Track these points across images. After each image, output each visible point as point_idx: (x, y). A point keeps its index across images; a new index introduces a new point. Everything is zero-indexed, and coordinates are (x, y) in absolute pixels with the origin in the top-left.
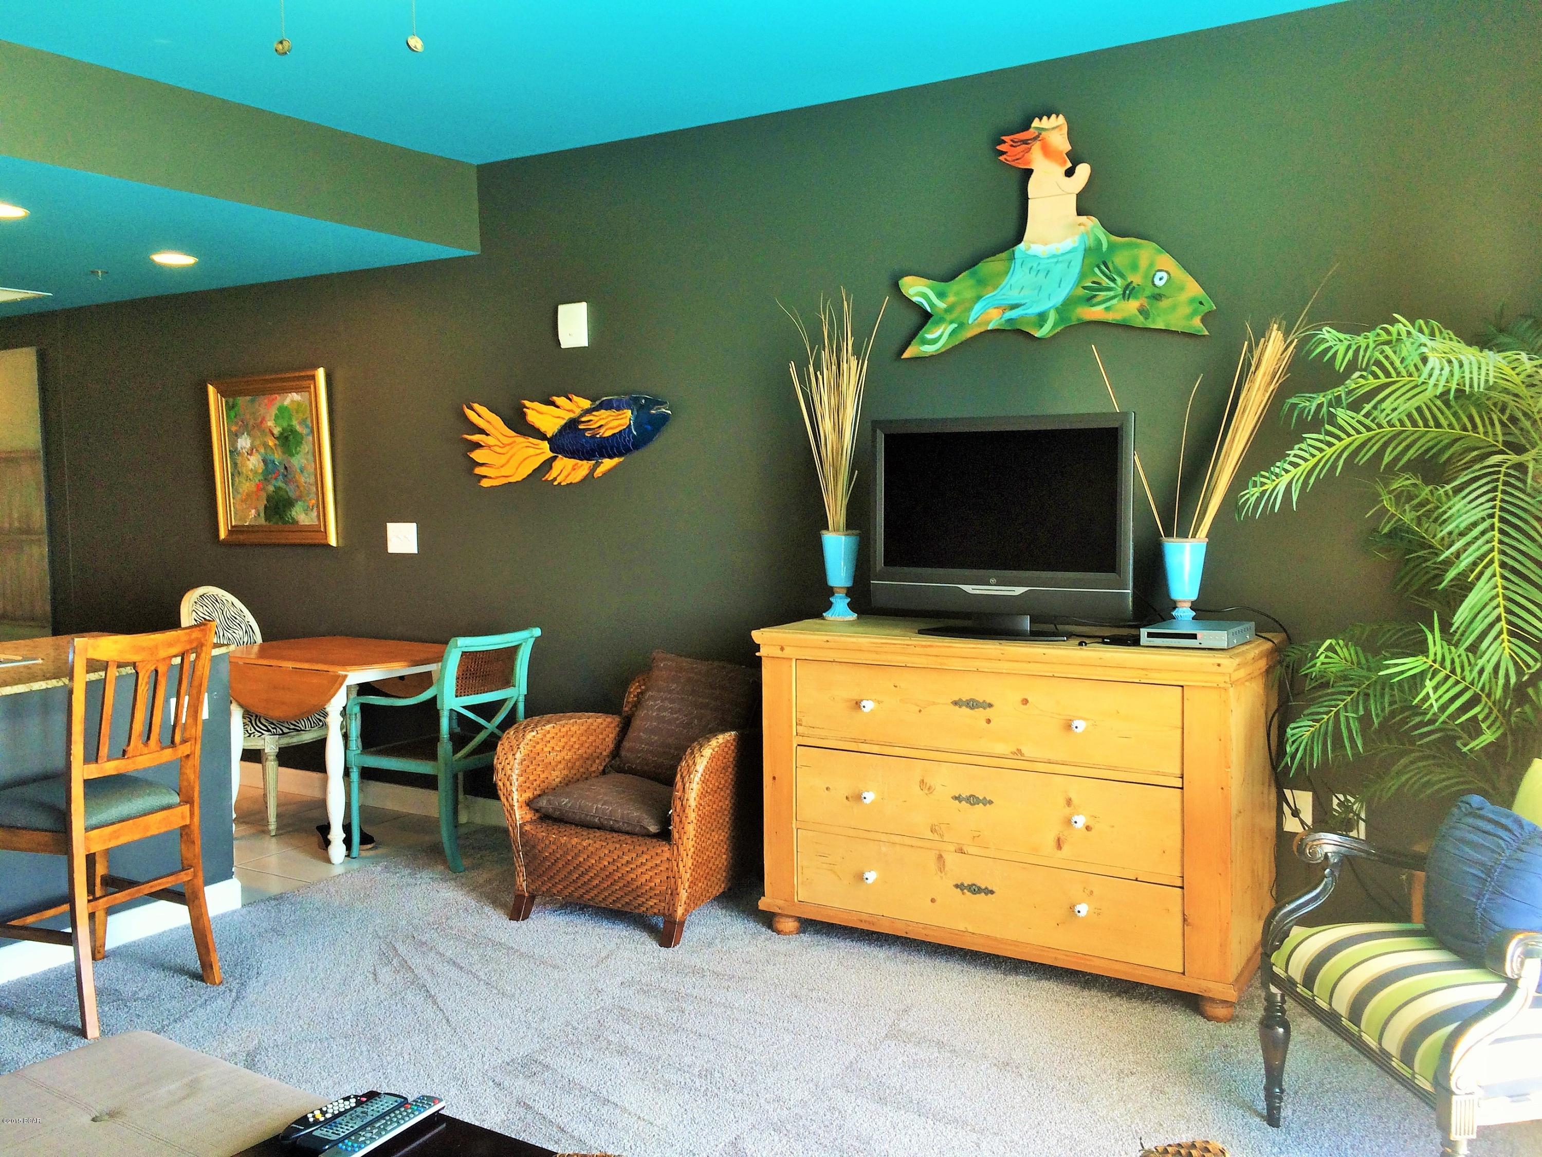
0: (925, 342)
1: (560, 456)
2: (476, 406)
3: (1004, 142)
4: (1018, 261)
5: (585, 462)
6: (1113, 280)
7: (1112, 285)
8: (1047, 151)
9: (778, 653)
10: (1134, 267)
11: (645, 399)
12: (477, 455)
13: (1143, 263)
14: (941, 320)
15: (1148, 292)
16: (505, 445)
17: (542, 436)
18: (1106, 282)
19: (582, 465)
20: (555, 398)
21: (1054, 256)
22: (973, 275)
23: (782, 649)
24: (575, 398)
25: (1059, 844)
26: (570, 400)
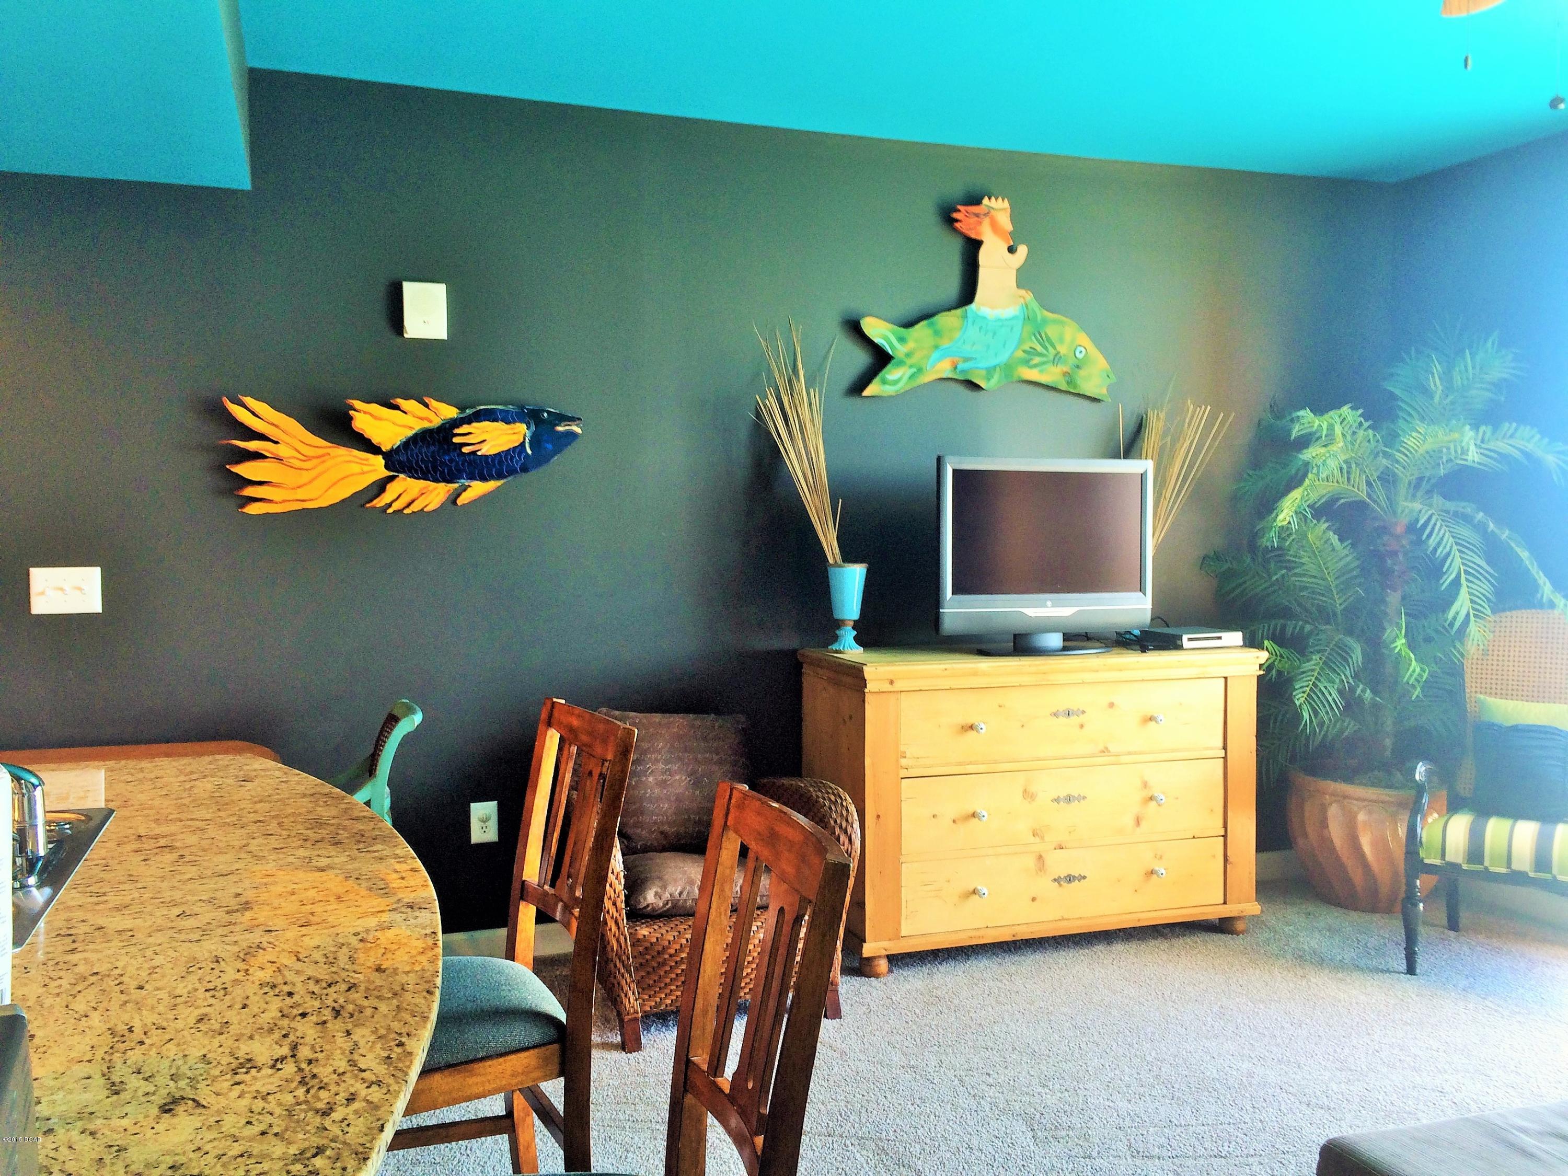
0: (884, 382)
1: (402, 476)
2: (249, 401)
3: (959, 211)
4: (970, 320)
5: (443, 484)
6: (1046, 348)
7: (1045, 352)
8: (995, 226)
9: (886, 687)
10: (1061, 340)
11: (548, 412)
12: (245, 470)
13: (1068, 337)
14: (901, 363)
15: (1072, 361)
16: (309, 458)
17: (374, 449)
18: (1039, 348)
19: (435, 489)
20: (400, 402)
21: (999, 320)
22: (929, 325)
23: (892, 682)
24: (434, 403)
25: (1138, 822)
26: (426, 406)
